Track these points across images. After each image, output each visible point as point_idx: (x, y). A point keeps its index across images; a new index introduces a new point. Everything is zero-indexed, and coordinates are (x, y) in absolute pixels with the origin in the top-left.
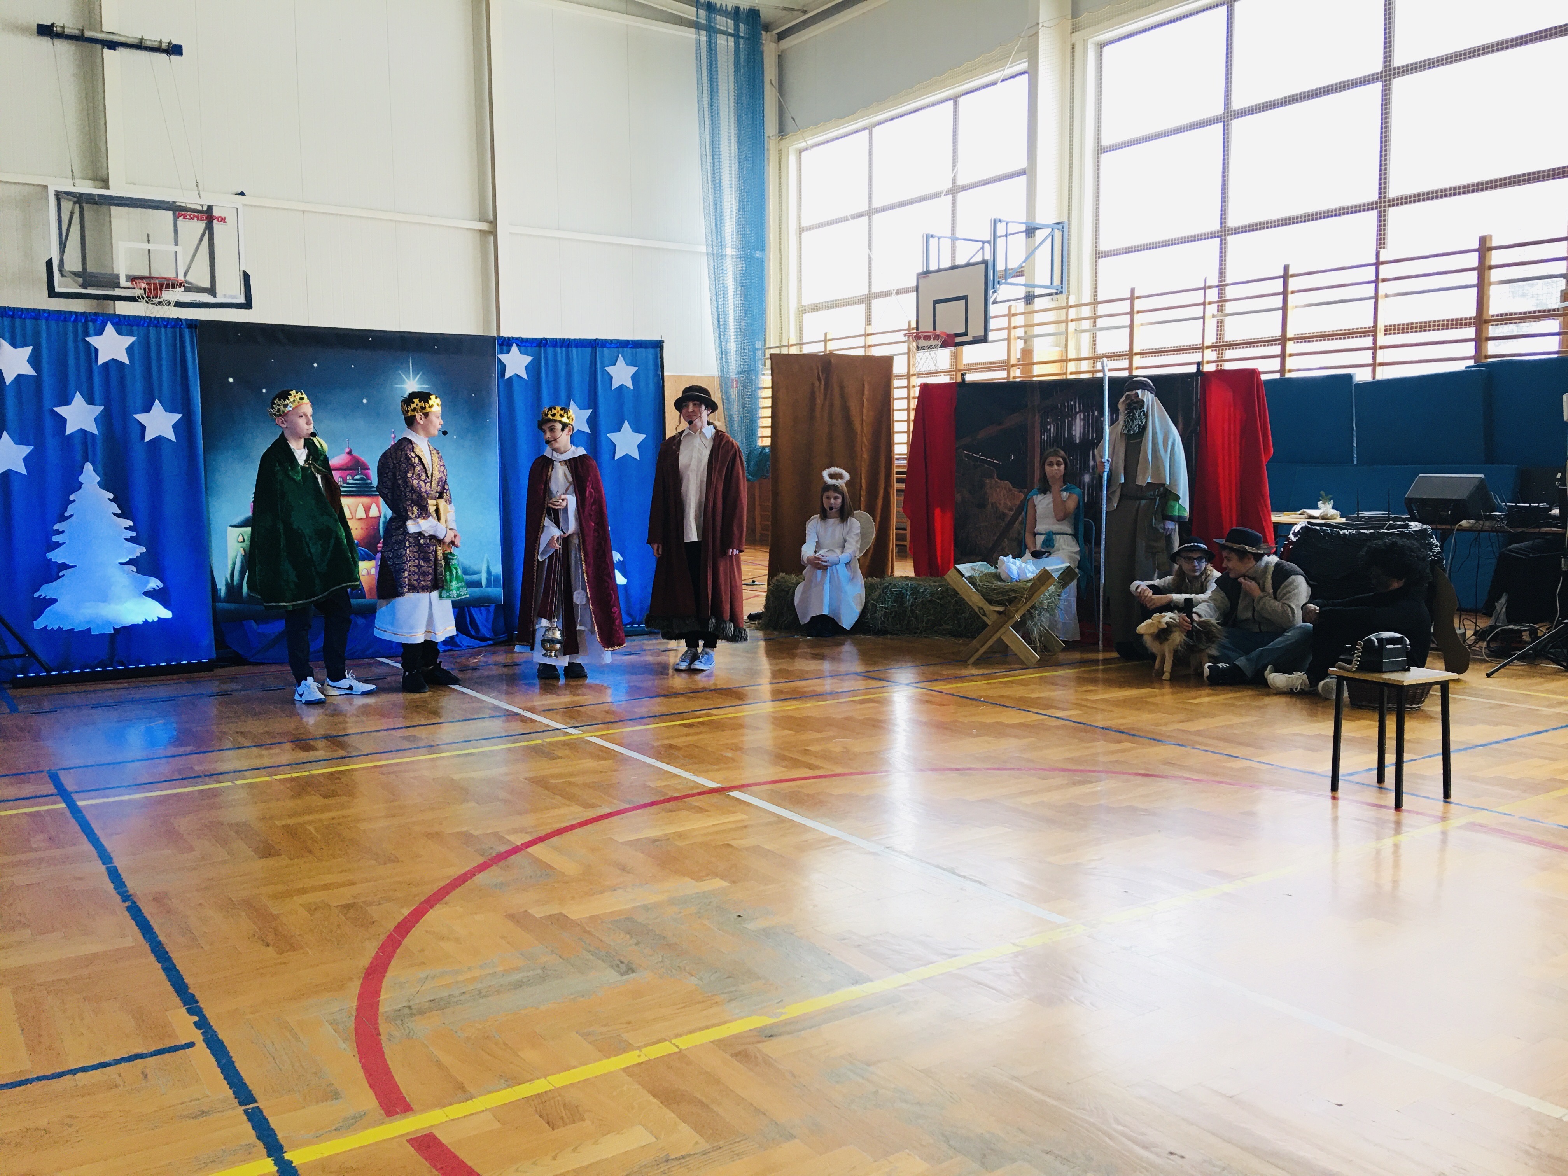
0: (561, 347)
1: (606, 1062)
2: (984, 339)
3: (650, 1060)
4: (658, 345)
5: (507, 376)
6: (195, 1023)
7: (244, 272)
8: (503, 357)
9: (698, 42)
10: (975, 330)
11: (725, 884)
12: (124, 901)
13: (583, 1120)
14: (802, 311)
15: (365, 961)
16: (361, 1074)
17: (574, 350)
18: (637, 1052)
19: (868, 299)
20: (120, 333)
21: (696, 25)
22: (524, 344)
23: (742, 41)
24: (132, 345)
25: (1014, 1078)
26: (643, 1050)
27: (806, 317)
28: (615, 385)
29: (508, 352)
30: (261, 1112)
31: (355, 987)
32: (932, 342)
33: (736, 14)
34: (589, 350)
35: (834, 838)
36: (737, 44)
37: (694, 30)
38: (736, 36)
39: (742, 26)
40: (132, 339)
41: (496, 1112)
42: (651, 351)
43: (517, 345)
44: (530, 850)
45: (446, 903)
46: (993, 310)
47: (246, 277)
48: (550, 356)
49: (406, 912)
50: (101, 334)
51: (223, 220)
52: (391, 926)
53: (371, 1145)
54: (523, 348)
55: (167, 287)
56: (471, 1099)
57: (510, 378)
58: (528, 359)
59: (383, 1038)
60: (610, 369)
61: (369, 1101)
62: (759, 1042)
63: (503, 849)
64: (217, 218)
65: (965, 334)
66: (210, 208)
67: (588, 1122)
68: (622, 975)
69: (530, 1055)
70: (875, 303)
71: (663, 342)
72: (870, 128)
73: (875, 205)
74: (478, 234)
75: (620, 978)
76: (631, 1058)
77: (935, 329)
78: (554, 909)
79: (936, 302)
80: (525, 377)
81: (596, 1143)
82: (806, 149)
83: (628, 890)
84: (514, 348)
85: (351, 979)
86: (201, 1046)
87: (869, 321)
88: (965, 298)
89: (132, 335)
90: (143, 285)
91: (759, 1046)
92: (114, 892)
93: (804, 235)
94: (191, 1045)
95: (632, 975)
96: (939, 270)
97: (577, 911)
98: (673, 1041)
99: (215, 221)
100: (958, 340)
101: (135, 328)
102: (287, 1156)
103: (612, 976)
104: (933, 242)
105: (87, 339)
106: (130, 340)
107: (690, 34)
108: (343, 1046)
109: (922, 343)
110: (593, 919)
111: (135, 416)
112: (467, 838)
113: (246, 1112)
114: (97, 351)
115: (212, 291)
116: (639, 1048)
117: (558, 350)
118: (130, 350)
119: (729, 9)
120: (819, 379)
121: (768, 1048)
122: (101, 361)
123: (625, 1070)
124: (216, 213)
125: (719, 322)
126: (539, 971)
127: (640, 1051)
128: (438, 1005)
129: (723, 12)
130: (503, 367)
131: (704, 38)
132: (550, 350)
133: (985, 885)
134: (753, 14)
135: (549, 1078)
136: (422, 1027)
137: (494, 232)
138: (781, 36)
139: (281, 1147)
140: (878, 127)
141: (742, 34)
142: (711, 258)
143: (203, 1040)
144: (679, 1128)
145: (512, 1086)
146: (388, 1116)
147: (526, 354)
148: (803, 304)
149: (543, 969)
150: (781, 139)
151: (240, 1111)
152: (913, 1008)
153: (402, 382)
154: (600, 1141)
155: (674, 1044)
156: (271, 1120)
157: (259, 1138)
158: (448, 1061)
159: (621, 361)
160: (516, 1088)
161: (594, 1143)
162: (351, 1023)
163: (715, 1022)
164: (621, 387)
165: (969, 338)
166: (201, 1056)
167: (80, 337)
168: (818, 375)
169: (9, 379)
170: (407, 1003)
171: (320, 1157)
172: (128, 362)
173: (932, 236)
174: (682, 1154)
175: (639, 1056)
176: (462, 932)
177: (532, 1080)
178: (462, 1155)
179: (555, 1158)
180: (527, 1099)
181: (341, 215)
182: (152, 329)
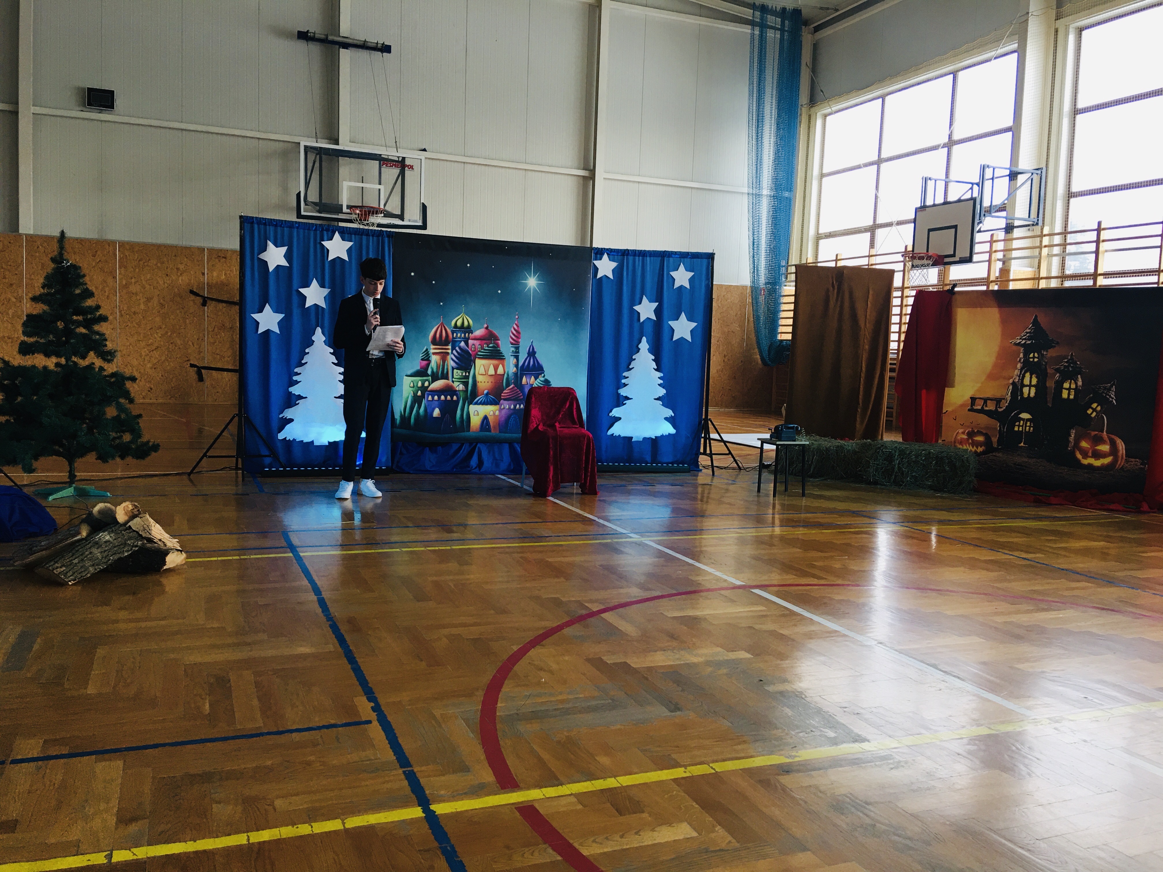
0: (639, 256)
1: (659, 772)
2: (968, 260)
3: (693, 776)
4: (711, 257)
5: (599, 276)
6: (372, 707)
7: (423, 204)
8: (596, 263)
9: (753, 35)
10: (962, 252)
11: (748, 656)
12: (327, 621)
13: (643, 812)
14: (819, 237)
15: (486, 678)
16: (483, 757)
17: (648, 258)
18: (683, 769)
19: (872, 229)
20: (343, 239)
21: (752, 23)
22: (613, 253)
23: (786, 34)
24: (351, 247)
25: (990, 830)
26: (688, 768)
27: (822, 242)
28: (676, 285)
29: (601, 259)
30: (414, 773)
31: (480, 695)
32: (925, 262)
33: (783, 13)
34: (659, 259)
35: (836, 631)
36: (782, 36)
37: (750, 27)
38: (782, 30)
39: (787, 22)
40: (351, 244)
41: (579, 797)
42: (705, 261)
43: (608, 254)
44: (603, 615)
45: (543, 646)
46: (978, 237)
47: (424, 208)
48: (631, 263)
49: (515, 648)
50: (331, 239)
51: (411, 167)
52: (505, 657)
53: (491, 807)
54: (611, 257)
55: (373, 214)
56: (561, 785)
57: (601, 278)
58: (614, 265)
59: (500, 734)
60: (673, 274)
61: (488, 776)
62: (779, 775)
63: (584, 612)
64: (408, 166)
65: (954, 255)
66: (404, 158)
67: (645, 815)
68: (671, 711)
69: (604, 760)
70: (879, 232)
71: (714, 254)
72: (883, 97)
73: (884, 155)
74: (581, 179)
75: (669, 714)
76: (679, 773)
77: (927, 251)
78: (619, 659)
79: (930, 230)
80: (611, 277)
81: (653, 830)
82: (830, 114)
83: (675, 651)
84: (605, 256)
85: (477, 689)
86: (375, 723)
87: (872, 245)
88: (955, 227)
89: (351, 241)
90: (358, 212)
91: (778, 777)
92: (321, 615)
93: (825, 180)
94: (369, 722)
95: (678, 713)
96: (934, 205)
97: (636, 662)
98: (711, 765)
99: (406, 168)
100: (947, 260)
101: (353, 236)
102: (433, 807)
103: (664, 712)
104: (930, 184)
105: (323, 243)
106: (349, 244)
107: (747, 30)
108: (472, 735)
109: (917, 262)
110: (650, 669)
112: (558, 603)
113: (404, 772)
114: (328, 251)
115: (401, 217)
116: (685, 767)
117: (637, 259)
118: (349, 251)
119: (778, 10)
120: (833, 287)
121: (785, 780)
122: (330, 259)
123: (675, 780)
124: (407, 162)
125: (753, 244)
126: (610, 701)
127: (686, 769)
128: (536, 716)
129: (773, 12)
130: (596, 269)
131: (757, 32)
132: (631, 258)
133: (963, 680)
134: (797, 12)
135: (618, 778)
136: (527, 729)
137: (592, 177)
138: (817, 29)
139: (429, 800)
140: (889, 96)
141: (786, 29)
142: (751, 197)
143: (378, 720)
144: (717, 829)
145: (590, 780)
146: (502, 789)
147: (613, 261)
148: (820, 232)
149: (613, 700)
150: (812, 107)
151: (401, 771)
152: (903, 766)
153: (526, 279)
154: (656, 829)
155: (712, 768)
156: (421, 780)
157: (413, 791)
158: (545, 756)
159: (682, 267)
160: (593, 782)
161: (651, 830)
162: (478, 720)
163: (743, 755)
164: (681, 287)
165: (957, 259)
166: (376, 731)
167: (318, 241)
168: (833, 283)
169: (271, 268)
170: (516, 711)
171: (454, 810)
172: (347, 260)
173: (930, 179)
174: (718, 848)
175: (685, 772)
176: (554, 666)
177: (604, 778)
178: (554, 824)
179: (622, 837)
180: (602, 791)
181: (489, 165)
182: (364, 238)
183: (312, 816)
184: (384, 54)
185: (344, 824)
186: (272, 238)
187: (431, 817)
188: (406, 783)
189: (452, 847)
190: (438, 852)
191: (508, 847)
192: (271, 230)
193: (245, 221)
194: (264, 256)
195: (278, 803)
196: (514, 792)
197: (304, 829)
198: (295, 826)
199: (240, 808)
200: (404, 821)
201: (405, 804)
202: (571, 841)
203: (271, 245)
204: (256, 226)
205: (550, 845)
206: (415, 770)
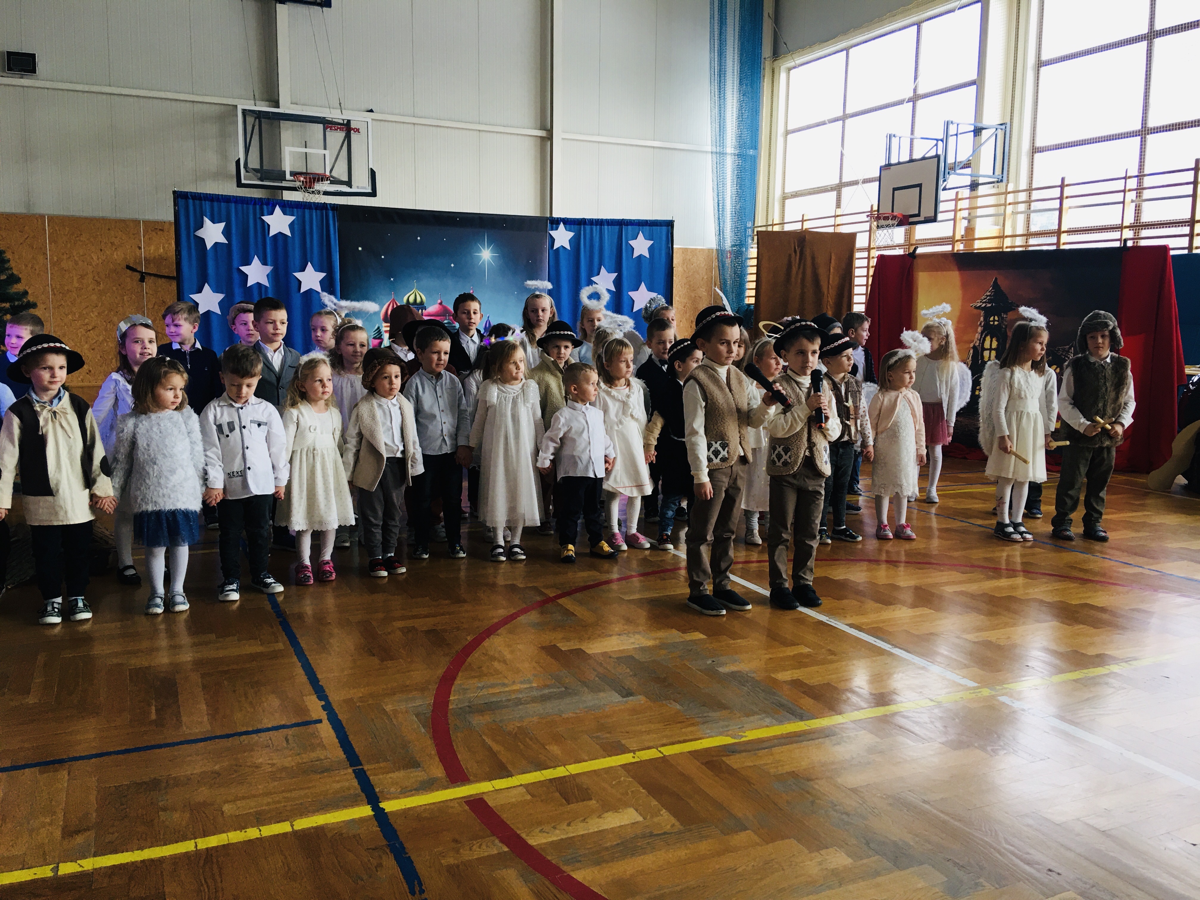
0: (596, 225)
1: (608, 759)
2: (933, 219)
3: (641, 761)
4: (670, 224)
5: (555, 247)
6: (322, 706)
7: (371, 169)
8: (553, 233)
10: (927, 212)
11: (703, 636)
12: (278, 618)
13: (591, 799)
14: (785, 198)
15: (440, 672)
16: (434, 752)
17: (606, 227)
18: (631, 754)
19: (838, 188)
20: (285, 213)
22: (569, 223)
24: (293, 222)
25: (924, 802)
26: (637, 753)
27: (788, 202)
28: (636, 255)
29: (557, 229)
30: (365, 772)
31: (432, 689)
32: (890, 222)
34: (617, 228)
40: (293, 218)
41: (528, 787)
42: (664, 228)
43: (564, 224)
44: (559, 601)
45: (498, 635)
46: (943, 195)
47: (373, 174)
48: (588, 231)
49: (469, 639)
50: (272, 214)
51: (358, 130)
52: (460, 647)
53: (440, 802)
54: (568, 226)
55: (318, 181)
56: (511, 776)
57: (558, 249)
58: (571, 234)
59: (451, 727)
60: (632, 242)
61: (438, 771)
62: (725, 756)
63: (540, 599)
64: (353, 129)
65: (918, 215)
66: (349, 121)
67: (592, 802)
68: (623, 697)
69: (555, 749)
70: (845, 191)
71: (674, 221)
72: (847, 49)
73: (849, 111)
74: (539, 140)
75: (621, 699)
76: (628, 758)
77: (893, 211)
78: (575, 645)
79: (895, 189)
80: (568, 247)
81: (599, 817)
82: (795, 67)
83: (630, 635)
84: (562, 225)
85: (430, 683)
86: (326, 722)
87: (838, 205)
88: (920, 186)
89: (293, 215)
90: (302, 179)
91: (724, 759)
92: (272, 611)
93: (789, 136)
94: (320, 721)
95: (630, 698)
96: (899, 163)
97: (592, 648)
98: (659, 749)
99: (352, 132)
100: (912, 220)
101: (295, 210)
102: (382, 805)
103: (616, 697)
104: (895, 142)
105: (263, 217)
106: (291, 219)
108: (423, 730)
109: (882, 222)
110: (604, 654)
111: (295, 274)
112: (514, 589)
113: (354, 771)
114: (269, 226)
115: (349, 184)
116: (634, 752)
117: (594, 227)
118: (291, 226)
120: (795, 251)
121: (731, 760)
122: (271, 235)
123: (623, 766)
124: (353, 125)
125: (718, 206)
126: (564, 689)
127: (634, 754)
128: (489, 707)
130: (553, 240)
132: (588, 228)
135: (567, 767)
136: (477, 721)
137: (550, 137)
139: (378, 798)
140: (854, 48)
142: (714, 156)
143: (328, 719)
144: (661, 813)
145: (540, 770)
146: (452, 783)
147: (570, 230)
148: (786, 191)
149: (566, 688)
150: (775, 60)
151: (350, 770)
152: (846, 742)
153: (479, 251)
154: (603, 816)
155: (660, 751)
156: (371, 778)
157: (362, 791)
158: (496, 747)
159: (641, 235)
160: (542, 772)
161: (598, 817)
162: (429, 715)
163: (691, 737)
164: (640, 256)
165: (921, 218)
166: (326, 730)
167: (258, 216)
168: (795, 248)
169: (209, 245)
170: (467, 704)
171: (403, 807)
172: (290, 235)
173: (894, 136)
174: (662, 832)
175: (634, 757)
176: (508, 656)
177: (554, 767)
178: (504, 816)
179: (569, 825)
180: (551, 780)
181: (440, 126)
182: (307, 211)
183: (260, 820)
184: (324, 9)
185: (292, 826)
186: (208, 214)
187: (380, 815)
188: (355, 783)
189: (401, 844)
190: (386, 849)
191: (456, 841)
192: (207, 205)
193: (179, 197)
194: (200, 233)
195: (226, 808)
196: (464, 785)
197: (252, 833)
198: (243, 831)
199: (187, 815)
200: (353, 821)
201: (353, 802)
202: (518, 832)
203: (207, 221)
204: (191, 201)
205: (498, 837)
206: (366, 768)
